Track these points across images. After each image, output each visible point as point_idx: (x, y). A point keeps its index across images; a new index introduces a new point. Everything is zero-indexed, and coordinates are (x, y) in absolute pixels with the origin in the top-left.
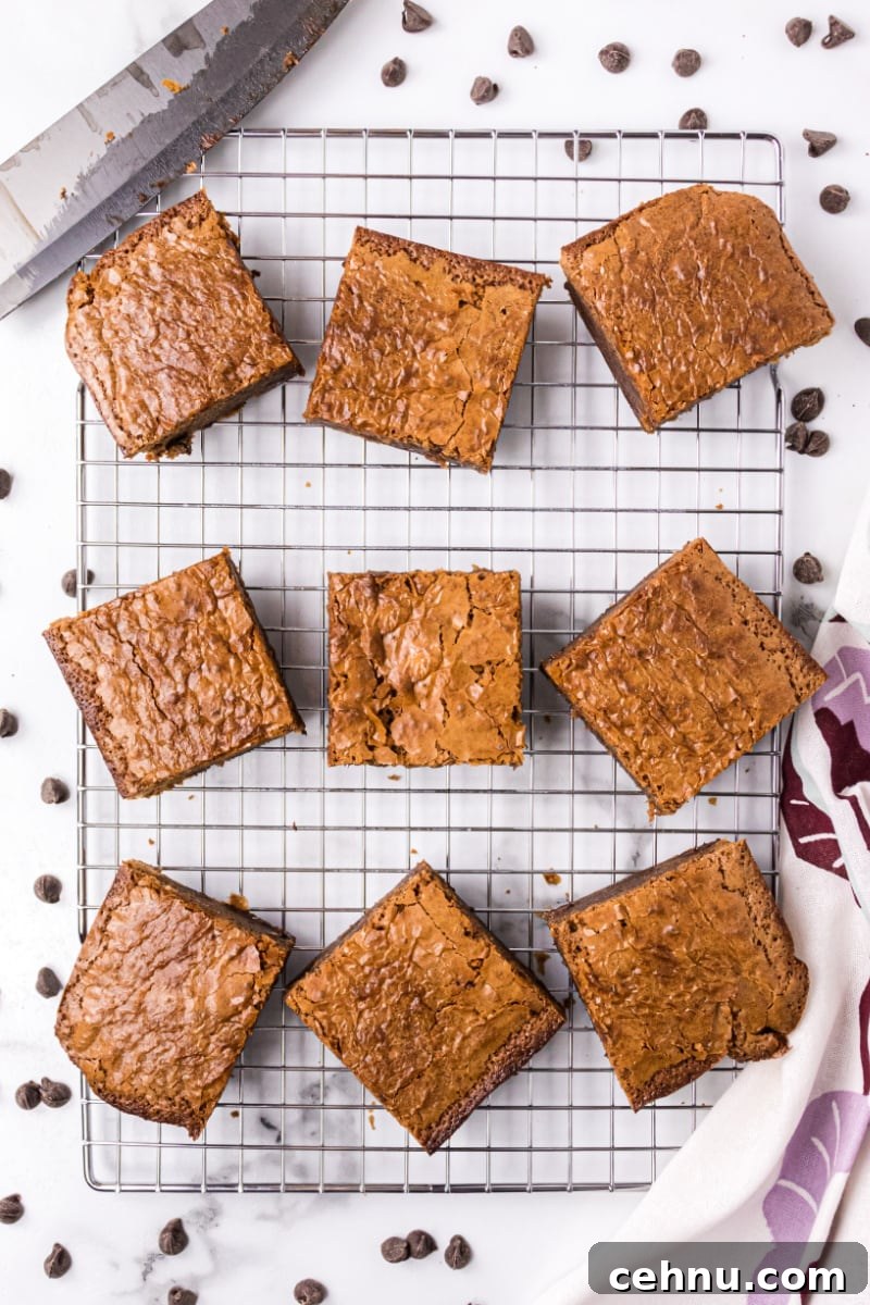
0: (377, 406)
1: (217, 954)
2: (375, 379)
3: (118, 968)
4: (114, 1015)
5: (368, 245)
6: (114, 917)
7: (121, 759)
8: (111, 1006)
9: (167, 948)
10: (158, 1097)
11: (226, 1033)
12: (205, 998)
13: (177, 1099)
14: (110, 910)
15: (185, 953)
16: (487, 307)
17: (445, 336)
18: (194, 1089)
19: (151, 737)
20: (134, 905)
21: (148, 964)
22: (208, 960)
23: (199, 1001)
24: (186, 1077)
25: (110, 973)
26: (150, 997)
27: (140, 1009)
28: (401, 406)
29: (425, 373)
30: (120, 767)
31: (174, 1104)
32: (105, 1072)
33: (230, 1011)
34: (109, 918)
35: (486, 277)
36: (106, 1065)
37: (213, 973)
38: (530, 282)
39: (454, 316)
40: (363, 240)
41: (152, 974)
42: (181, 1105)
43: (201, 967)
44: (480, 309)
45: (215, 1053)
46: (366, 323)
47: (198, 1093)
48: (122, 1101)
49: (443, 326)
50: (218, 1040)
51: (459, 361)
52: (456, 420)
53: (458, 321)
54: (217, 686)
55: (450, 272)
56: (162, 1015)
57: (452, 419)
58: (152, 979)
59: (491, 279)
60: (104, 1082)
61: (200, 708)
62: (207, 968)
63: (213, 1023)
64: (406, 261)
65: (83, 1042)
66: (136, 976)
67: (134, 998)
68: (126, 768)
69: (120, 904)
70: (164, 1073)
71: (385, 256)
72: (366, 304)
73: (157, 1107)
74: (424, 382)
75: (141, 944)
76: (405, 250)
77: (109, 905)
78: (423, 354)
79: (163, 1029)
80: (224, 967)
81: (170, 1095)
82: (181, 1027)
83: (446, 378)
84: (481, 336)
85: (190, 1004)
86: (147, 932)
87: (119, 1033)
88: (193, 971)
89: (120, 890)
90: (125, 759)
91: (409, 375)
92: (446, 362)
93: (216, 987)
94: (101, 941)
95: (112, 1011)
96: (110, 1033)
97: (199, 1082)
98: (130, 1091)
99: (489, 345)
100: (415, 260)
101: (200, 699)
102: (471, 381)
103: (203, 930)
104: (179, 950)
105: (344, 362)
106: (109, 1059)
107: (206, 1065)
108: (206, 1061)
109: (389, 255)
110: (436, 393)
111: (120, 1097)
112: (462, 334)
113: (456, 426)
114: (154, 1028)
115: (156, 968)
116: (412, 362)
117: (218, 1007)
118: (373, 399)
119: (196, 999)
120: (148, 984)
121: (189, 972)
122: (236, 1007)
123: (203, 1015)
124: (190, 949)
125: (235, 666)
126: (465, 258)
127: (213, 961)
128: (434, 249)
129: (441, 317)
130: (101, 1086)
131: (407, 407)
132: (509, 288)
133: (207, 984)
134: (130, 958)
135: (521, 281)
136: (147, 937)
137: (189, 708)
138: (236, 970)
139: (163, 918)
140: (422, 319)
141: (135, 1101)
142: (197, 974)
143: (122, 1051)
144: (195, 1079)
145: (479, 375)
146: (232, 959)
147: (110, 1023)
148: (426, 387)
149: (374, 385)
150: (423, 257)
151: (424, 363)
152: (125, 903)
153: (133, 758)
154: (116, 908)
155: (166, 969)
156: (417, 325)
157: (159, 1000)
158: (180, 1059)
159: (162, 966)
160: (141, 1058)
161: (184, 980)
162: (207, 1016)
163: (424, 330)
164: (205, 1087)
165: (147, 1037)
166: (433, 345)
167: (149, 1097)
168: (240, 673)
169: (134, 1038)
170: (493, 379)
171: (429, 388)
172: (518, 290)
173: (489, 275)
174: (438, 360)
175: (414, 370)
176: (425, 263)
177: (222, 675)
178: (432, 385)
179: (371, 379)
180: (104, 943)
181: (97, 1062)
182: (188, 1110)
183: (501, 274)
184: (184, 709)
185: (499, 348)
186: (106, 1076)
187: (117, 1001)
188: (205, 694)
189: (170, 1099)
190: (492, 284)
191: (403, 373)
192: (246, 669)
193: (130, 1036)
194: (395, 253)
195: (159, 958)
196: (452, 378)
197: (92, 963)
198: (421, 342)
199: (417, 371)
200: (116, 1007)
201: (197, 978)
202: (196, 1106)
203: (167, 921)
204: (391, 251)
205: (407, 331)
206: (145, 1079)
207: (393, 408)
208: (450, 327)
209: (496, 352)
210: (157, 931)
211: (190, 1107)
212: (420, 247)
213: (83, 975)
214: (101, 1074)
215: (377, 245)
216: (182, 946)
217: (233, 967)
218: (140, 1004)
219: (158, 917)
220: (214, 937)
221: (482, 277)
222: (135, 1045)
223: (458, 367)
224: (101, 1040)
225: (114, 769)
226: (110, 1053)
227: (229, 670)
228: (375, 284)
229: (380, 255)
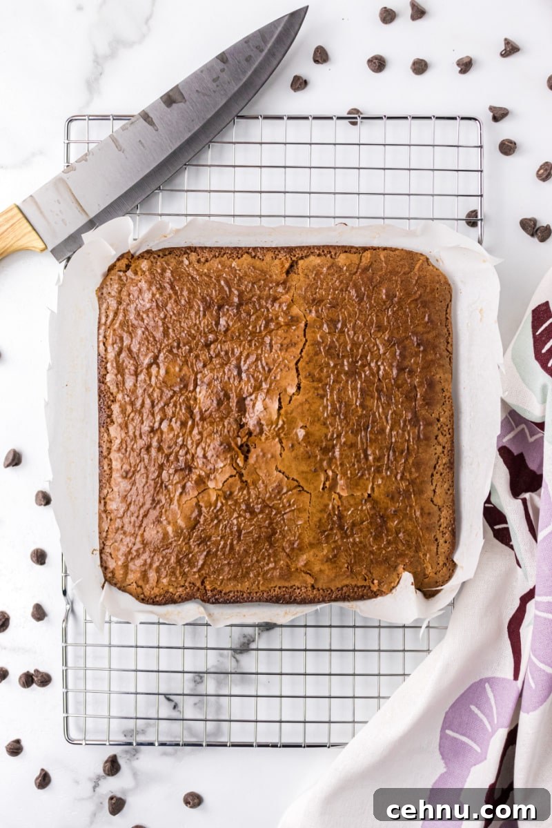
0: (253, 344)
1: (172, 496)
2: (249, 330)
3: (123, 527)
4: (132, 553)
5: (225, 256)
6: (108, 501)
7: (108, 448)
8: (128, 550)
9: (144, 504)
10: (176, 588)
11: (196, 536)
12: (176, 522)
13: (187, 584)
14: (104, 499)
15: (155, 502)
16: (303, 272)
17: (283, 295)
18: (193, 575)
19: (130, 444)
20: (116, 489)
21: (137, 517)
22: (169, 500)
23: (174, 525)
24: (186, 570)
25: (120, 532)
26: (147, 535)
27: (145, 544)
28: (267, 340)
29: (277, 318)
30: (105, 453)
31: (186, 588)
32: (141, 587)
33: (193, 523)
34: (105, 503)
35: (297, 256)
36: (140, 583)
37: (175, 506)
38: (323, 251)
39: (284, 283)
40: (222, 253)
41: (142, 521)
42: (190, 587)
43: (167, 506)
44: (299, 274)
45: (196, 550)
46: (236, 300)
47: (197, 576)
48: (157, 599)
49: (280, 289)
50: (194, 541)
51: (295, 307)
52: (301, 340)
53: (288, 285)
54: (176, 433)
55: (276, 258)
56: (159, 541)
57: (299, 340)
58: (144, 525)
59: (300, 256)
60: (143, 593)
61: (162, 441)
62: (170, 505)
63: (187, 533)
64: (249, 259)
65: (121, 576)
66: (134, 526)
67: (139, 539)
68: (109, 454)
69: (108, 493)
70: (173, 573)
71: (237, 259)
72: (233, 289)
73: (177, 594)
74: (278, 324)
75: (128, 508)
76: (247, 253)
77: (102, 496)
78: (273, 308)
79: (162, 549)
80: (178, 501)
81: (182, 584)
82: (171, 543)
83: (290, 318)
84: (303, 290)
85: (170, 529)
86: (129, 501)
87: (139, 562)
88: (163, 510)
89: (104, 485)
90: (110, 449)
91: (268, 323)
92: (287, 309)
93: (179, 512)
94: (107, 517)
95: (130, 552)
96: (134, 565)
97: (195, 570)
98: (159, 591)
99: (309, 293)
100: (254, 257)
101: (164, 436)
102: (305, 316)
103: (159, 485)
104: (150, 502)
105: (228, 325)
106: (140, 578)
107: (194, 558)
108: (193, 556)
109: (239, 258)
110: (286, 328)
111: (155, 597)
112: (292, 291)
113: (302, 344)
114: (156, 551)
115: (143, 518)
116: (268, 314)
117: (186, 523)
118: (250, 341)
119: (172, 524)
120: (142, 528)
121: (161, 511)
122: (195, 519)
123: (179, 531)
124: (156, 499)
125: (190, 427)
126: (283, 248)
127: (171, 500)
128: (263, 248)
129: (278, 285)
130: (142, 596)
131: (271, 340)
132: (312, 258)
133: (174, 514)
134: (126, 520)
135: (318, 252)
136: (130, 503)
137: (156, 438)
138: (186, 499)
139: (134, 488)
140: (267, 289)
141: (164, 596)
142: (166, 511)
143: (145, 571)
144: (192, 569)
145: (308, 311)
146: (181, 494)
147: (132, 559)
148: (279, 326)
149: (249, 333)
150: (259, 254)
151: (275, 313)
152: (110, 490)
153: (115, 451)
154: (107, 496)
155: (149, 515)
156: (265, 293)
157: (152, 534)
158: (179, 561)
159: (145, 516)
160: (158, 570)
161: (161, 517)
162: (182, 531)
163: (270, 294)
164: (199, 571)
165: (156, 558)
166: (277, 302)
167: (171, 590)
168: (191, 432)
169: (149, 561)
170: (317, 311)
171: (281, 326)
172: (318, 258)
173: (299, 254)
174: (283, 308)
175: (270, 318)
176: (261, 257)
177: (181, 429)
178: (282, 324)
179: (246, 330)
180: (109, 518)
181: (134, 584)
182: (196, 588)
183: (306, 252)
184: (153, 437)
185: (315, 294)
186: (143, 589)
187: (130, 545)
188: (168, 434)
189: (183, 586)
190: (302, 258)
191: (264, 322)
192: (195, 431)
193: (145, 561)
194: (242, 256)
195: (142, 512)
196: (292, 317)
197: (107, 531)
198: (269, 302)
199: (272, 319)
200: (131, 549)
201: (167, 513)
202: (198, 584)
203: (137, 489)
204: (239, 256)
205: (260, 298)
206: (165, 581)
207: (263, 343)
208: (284, 289)
209: (314, 296)
210: (134, 497)
211: (195, 586)
212: (255, 249)
213: (106, 540)
214: (139, 590)
215: (230, 255)
216: (151, 498)
217: (184, 498)
218: (143, 541)
219: (131, 489)
220: (166, 487)
221: (295, 256)
222: (151, 565)
223: (296, 310)
224: (132, 571)
225: (102, 452)
226: (139, 575)
227: (186, 427)
228: (236, 277)
229: (234, 260)
